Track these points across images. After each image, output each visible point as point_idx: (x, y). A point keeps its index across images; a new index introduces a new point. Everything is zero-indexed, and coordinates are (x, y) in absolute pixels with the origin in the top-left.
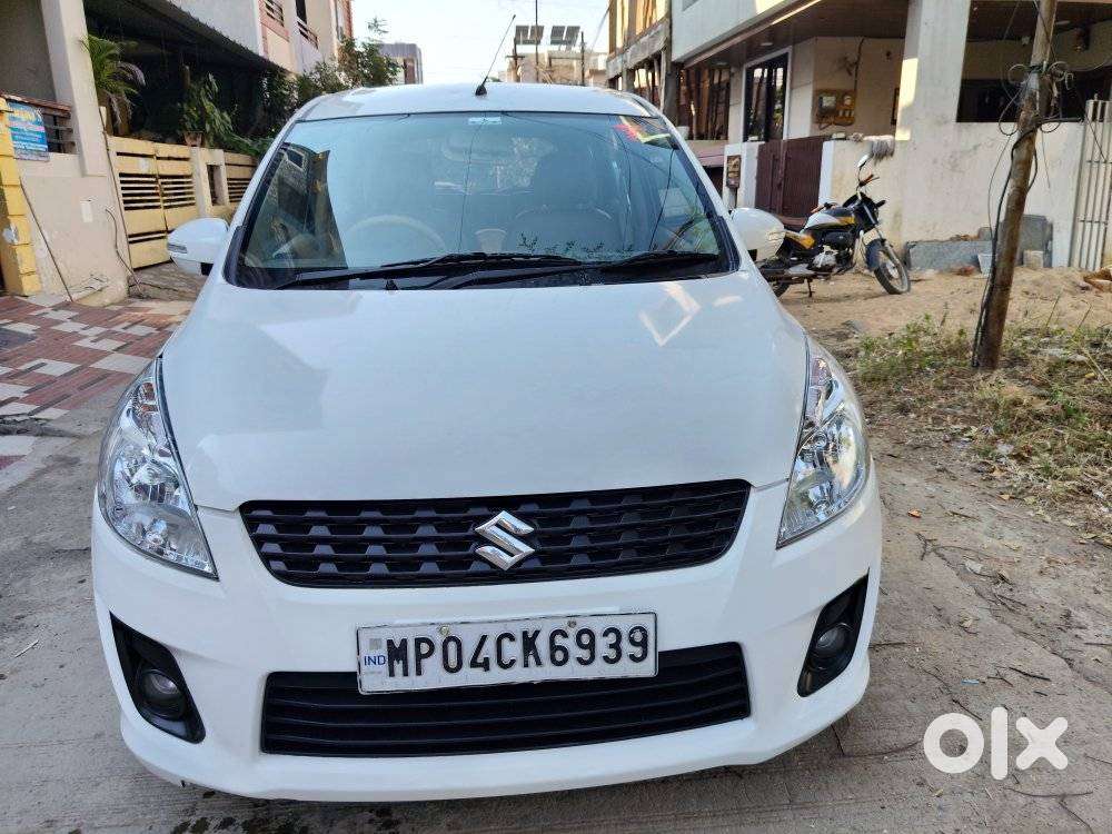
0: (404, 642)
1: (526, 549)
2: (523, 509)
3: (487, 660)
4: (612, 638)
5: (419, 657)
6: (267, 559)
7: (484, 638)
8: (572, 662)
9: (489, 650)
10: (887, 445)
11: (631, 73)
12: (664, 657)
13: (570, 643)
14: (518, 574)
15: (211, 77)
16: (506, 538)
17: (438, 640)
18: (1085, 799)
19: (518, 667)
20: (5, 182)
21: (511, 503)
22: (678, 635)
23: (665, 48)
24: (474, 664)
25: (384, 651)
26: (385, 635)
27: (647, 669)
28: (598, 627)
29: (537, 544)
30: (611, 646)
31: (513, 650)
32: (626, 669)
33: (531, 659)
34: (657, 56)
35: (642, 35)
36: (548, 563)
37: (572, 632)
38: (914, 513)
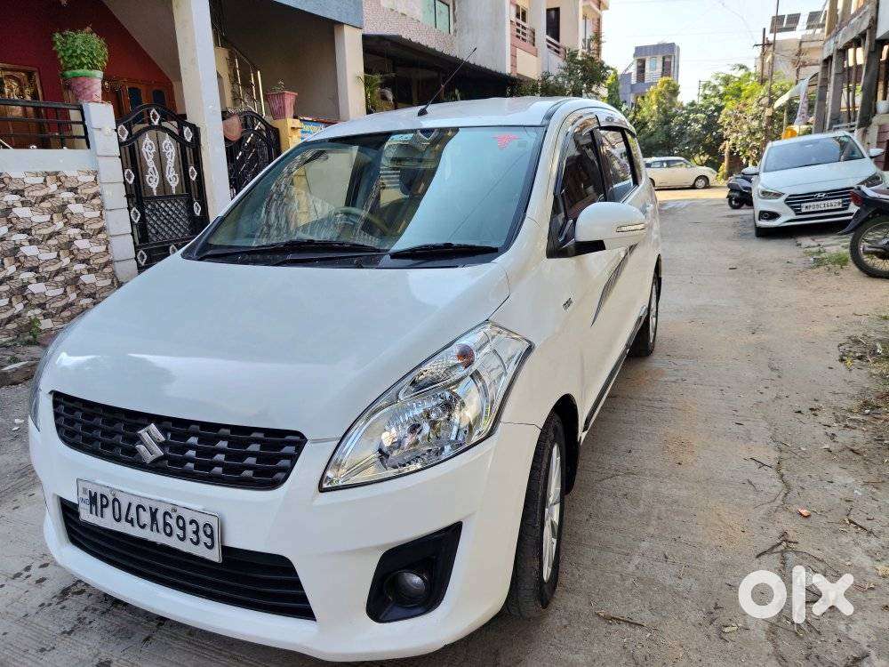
0: (96, 494)
1: (159, 452)
2: (165, 424)
3: (132, 519)
4: (194, 527)
5: (103, 507)
6: (58, 427)
7: (130, 504)
8: (174, 537)
9: (133, 514)
11: (843, 52)
12: (226, 550)
13: (172, 522)
14: (156, 467)
15: (457, 91)
16: (151, 441)
17: (111, 498)
19: (148, 529)
21: (158, 420)
24: (127, 520)
25: (87, 497)
26: (90, 487)
27: (215, 556)
28: (188, 517)
29: (167, 450)
30: (194, 532)
31: (146, 517)
32: (200, 551)
33: (155, 527)
34: (863, 35)
35: (854, 16)
36: (169, 466)
37: (174, 515)
38: (804, 512)
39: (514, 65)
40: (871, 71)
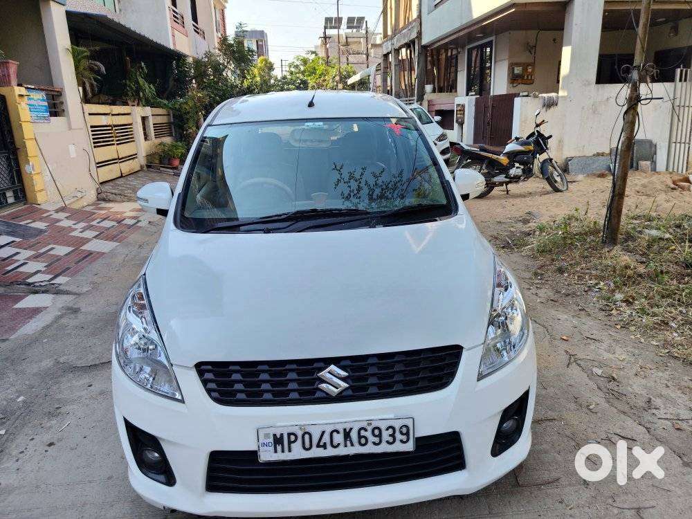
0: (282, 435)
1: (344, 385)
2: (343, 363)
3: (325, 443)
4: (390, 431)
5: (290, 443)
6: (209, 391)
7: (323, 432)
8: (370, 444)
9: (326, 438)
10: (551, 294)
11: (397, 51)
12: (419, 441)
13: (368, 434)
14: (341, 398)
15: (143, 64)
16: (334, 379)
17: (300, 434)
18: (651, 510)
19: (342, 447)
20: (26, 137)
21: (336, 361)
22: (425, 429)
23: (417, 37)
24: (318, 446)
25: (271, 440)
26: (272, 431)
27: (410, 447)
28: (383, 426)
29: (350, 382)
30: (390, 435)
31: (339, 438)
32: (398, 447)
33: (348, 443)
34: (413, 42)
35: (403, 28)
36: (357, 392)
37: (370, 429)
38: (564, 338)
39: (174, 44)
40: (420, 65)
